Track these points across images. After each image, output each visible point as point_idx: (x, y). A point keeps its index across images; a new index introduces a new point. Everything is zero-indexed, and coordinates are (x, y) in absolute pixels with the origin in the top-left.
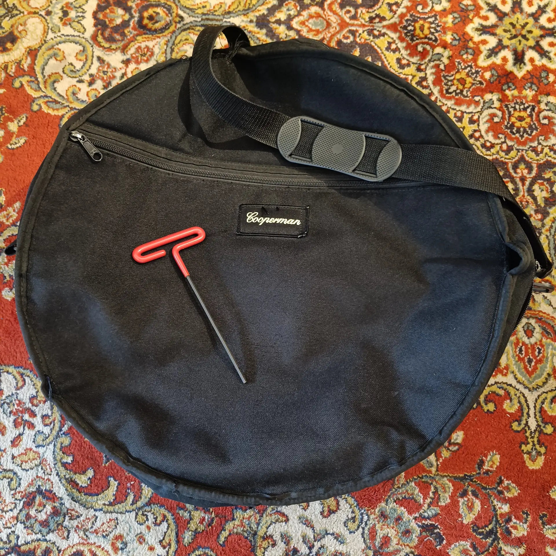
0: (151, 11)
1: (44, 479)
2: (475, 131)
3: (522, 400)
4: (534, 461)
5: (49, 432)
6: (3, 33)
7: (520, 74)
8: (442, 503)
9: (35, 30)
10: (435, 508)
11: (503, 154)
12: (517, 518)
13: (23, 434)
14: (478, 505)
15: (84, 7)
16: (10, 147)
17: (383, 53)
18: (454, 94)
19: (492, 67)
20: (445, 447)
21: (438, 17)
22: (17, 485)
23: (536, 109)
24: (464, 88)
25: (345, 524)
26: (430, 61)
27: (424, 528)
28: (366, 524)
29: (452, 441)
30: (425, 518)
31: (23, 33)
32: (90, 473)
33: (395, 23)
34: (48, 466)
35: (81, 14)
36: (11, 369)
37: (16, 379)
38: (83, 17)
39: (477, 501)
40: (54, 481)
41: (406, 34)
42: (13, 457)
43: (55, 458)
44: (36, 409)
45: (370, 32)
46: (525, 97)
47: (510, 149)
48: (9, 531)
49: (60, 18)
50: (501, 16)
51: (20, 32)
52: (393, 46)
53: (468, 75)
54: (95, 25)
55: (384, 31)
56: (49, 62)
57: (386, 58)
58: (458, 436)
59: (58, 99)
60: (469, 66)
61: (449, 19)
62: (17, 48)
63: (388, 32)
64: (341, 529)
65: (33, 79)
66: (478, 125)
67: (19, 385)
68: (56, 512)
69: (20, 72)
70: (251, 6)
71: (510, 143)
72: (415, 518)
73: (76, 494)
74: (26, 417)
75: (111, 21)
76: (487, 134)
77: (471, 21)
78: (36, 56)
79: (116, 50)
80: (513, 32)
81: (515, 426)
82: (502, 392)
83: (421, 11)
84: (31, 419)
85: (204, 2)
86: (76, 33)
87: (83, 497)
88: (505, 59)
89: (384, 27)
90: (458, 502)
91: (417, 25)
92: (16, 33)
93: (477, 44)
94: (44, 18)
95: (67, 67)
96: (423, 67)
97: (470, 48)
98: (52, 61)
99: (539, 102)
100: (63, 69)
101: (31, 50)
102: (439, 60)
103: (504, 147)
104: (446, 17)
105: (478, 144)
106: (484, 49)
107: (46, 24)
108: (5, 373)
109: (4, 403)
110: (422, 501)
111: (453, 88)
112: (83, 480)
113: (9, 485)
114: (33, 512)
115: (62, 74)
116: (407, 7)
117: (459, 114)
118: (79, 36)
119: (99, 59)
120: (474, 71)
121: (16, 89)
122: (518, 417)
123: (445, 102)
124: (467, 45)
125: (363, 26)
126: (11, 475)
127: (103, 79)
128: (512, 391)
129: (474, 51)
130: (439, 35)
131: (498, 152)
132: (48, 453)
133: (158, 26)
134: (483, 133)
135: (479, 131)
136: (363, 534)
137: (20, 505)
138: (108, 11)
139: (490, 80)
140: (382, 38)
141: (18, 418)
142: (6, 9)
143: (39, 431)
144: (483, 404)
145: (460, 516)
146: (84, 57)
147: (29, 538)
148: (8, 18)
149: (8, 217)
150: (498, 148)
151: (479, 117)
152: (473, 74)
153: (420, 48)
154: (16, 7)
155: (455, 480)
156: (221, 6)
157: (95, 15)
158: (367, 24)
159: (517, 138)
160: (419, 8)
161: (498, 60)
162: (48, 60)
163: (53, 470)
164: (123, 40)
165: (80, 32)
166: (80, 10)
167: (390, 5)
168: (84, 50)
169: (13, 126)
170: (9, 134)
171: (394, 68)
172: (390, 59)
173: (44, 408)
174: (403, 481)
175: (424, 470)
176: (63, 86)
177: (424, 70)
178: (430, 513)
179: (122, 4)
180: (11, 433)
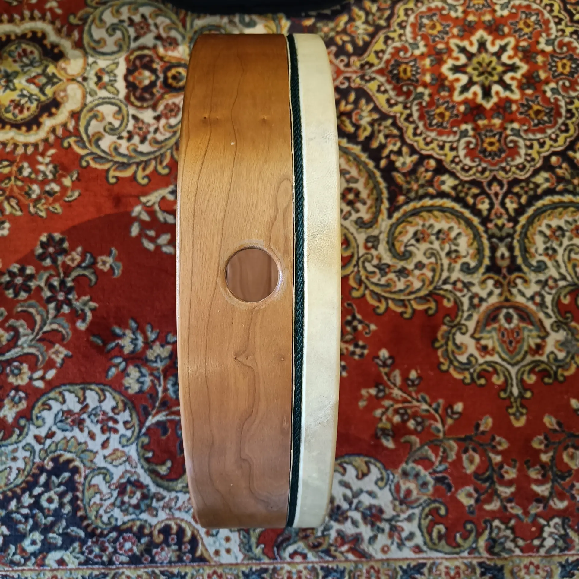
0: (173, 71)
1: (132, 472)
2: (455, 157)
3: (507, 373)
4: (517, 419)
5: (131, 434)
6: (47, 99)
7: (488, 105)
8: (450, 460)
9: (75, 95)
10: (445, 464)
11: (478, 175)
12: (509, 465)
13: (110, 438)
14: (477, 458)
15: (115, 72)
16: (67, 199)
17: (374, 95)
18: (436, 127)
19: (465, 102)
20: (449, 416)
21: (418, 61)
22: (111, 478)
23: (504, 135)
24: (444, 121)
25: (376, 483)
26: (414, 99)
27: (437, 480)
28: (392, 481)
29: (454, 411)
30: (438, 472)
31: (65, 98)
32: (169, 464)
33: (383, 68)
34: (134, 461)
35: (113, 79)
36: (93, 387)
37: (98, 394)
38: (115, 81)
39: (477, 455)
40: (140, 473)
41: (392, 77)
42: (105, 457)
43: (138, 454)
44: (118, 417)
45: (362, 77)
46: (494, 125)
47: (484, 170)
48: (109, 515)
49: (95, 83)
50: (470, 56)
51: (62, 98)
52: (382, 89)
53: (446, 109)
54: (127, 87)
55: (374, 75)
56: (91, 123)
57: (377, 99)
58: (459, 407)
59: (103, 155)
60: (446, 102)
61: (427, 62)
62: (62, 113)
63: (377, 77)
64: (374, 488)
65: (79, 139)
66: (457, 152)
67: (101, 399)
68: (144, 497)
69: (67, 134)
71: (484, 165)
72: (430, 474)
73: (160, 481)
74: (111, 424)
75: (140, 82)
76: (465, 158)
77: (445, 62)
78: (79, 118)
79: (147, 108)
80: (481, 69)
81: (503, 395)
82: (490, 369)
83: (403, 56)
84: (115, 426)
86: (111, 96)
87: (166, 483)
88: (475, 94)
89: (374, 72)
90: (462, 457)
91: (401, 69)
92: (59, 99)
93: (452, 82)
94: (82, 84)
95: (107, 126)
96: (409, 105)
97: (446, 86)
98: (94, 122)
99: (505, 129)
100: (104, 128)
101: (74, 113)
102: (421, 98)
103: (480, 168)
104: (424, 60)
105: (459, 167)
106: (458, 86)
107: (84, 89)
108: (89, 391)
109: (91, 415)
110: (434, 459)
111: (435, 122)
112: (163, 470)
113: (104, 479)
114: (126, 499)
115: (103, 132)
116: (391, 54)
117: (441, 143)
118: (114, 98)
119: (135, 117)
120: (450, 106)
121: (65, 148)
122: (505, 387)
123: (429, 134)
124: (443, 84)
125: (355, 72)
126: (105, 471)
127: (139, 135)
128: (498, 367)
129: (449, 88)
130: (420, 77)
131: (474, 174)
132: (132, 451)
133: (180, 84)
134: (462, 158)
135: (459, 157)
136: (390, 490)
137: (115, 494)
138: (136, 74)
139: (464, 112)
140: (372, 82)
141: (104, 426)
142: (47, 78)
143: (122, 435)
144: (476, 380)
145: (464, 468)
146: (121, 116)
147: (126, 518)
148: (49, 86)
149: (73, 260)
150: (474, 170)
151: (458, 145)
153: (405, 89)
154: (55, 76)
155: (458, 440)
157: (126, 78)
158: (359, 71)
159: (489, 161)
160: (402, 54)
161: (469, 95)
162: (90, 121)
163: (138, 464)
164: (152, 99)
165: (114, 94)
166: (112, 75)
167: (377, 53)
168: (120, 111)
169: (67, 182)
170: (64, 189)
171: (385, 107)
172: (381, 100)
173: (125, 416)
174: (418, 445)
175: (433, 435)
176: (106, 143)
177: (410, 108)
178: (441, 468)
179: (148, 66)
180: (100, 438)
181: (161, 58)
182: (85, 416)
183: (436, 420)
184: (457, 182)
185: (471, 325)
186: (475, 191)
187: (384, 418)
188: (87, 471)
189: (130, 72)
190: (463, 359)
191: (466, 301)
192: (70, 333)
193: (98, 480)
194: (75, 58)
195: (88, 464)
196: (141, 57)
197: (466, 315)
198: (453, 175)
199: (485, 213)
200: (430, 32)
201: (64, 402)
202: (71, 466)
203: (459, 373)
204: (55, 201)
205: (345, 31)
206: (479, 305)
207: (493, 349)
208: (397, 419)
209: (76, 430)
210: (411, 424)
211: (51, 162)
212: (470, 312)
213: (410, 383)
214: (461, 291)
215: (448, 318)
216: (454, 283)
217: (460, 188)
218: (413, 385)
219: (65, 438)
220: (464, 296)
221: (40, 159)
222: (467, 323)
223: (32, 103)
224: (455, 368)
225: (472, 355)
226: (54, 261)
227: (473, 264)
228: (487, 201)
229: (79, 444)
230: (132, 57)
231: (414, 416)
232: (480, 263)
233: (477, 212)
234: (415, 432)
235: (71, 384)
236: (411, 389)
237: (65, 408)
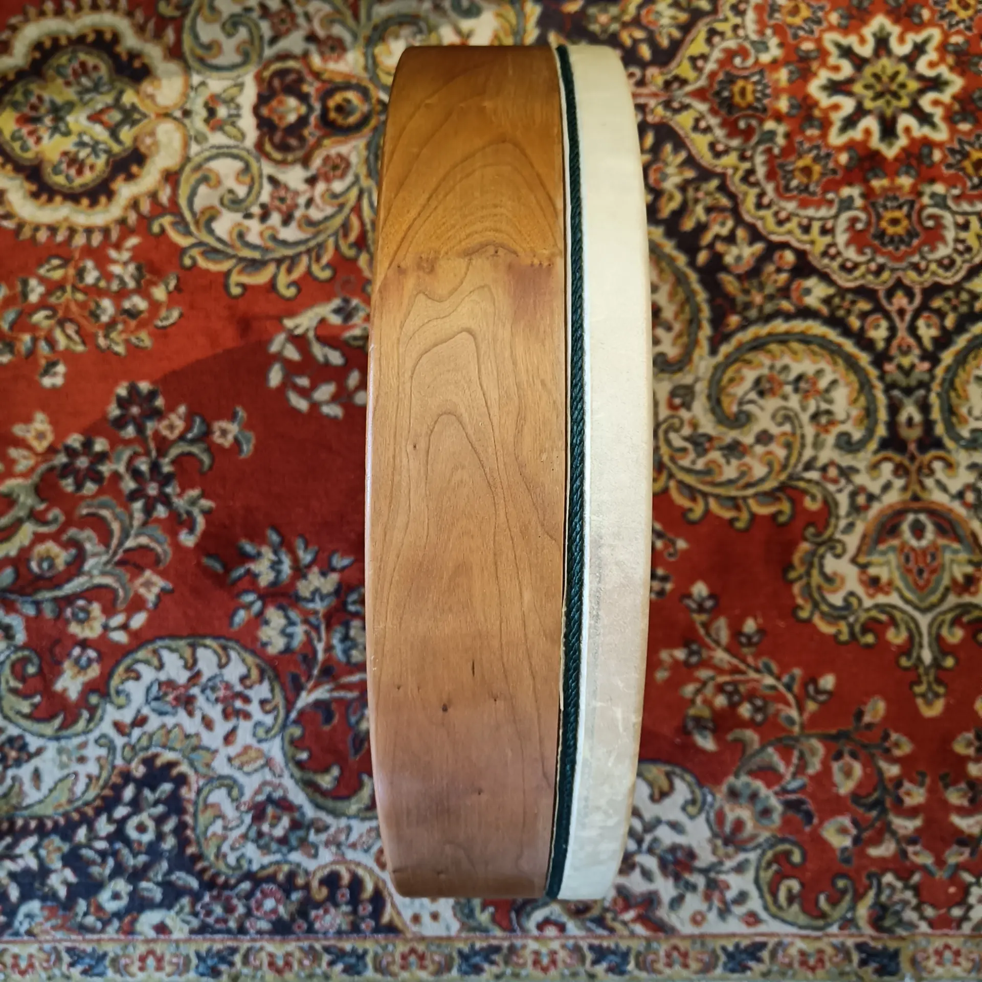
0: (338, 98)
2: (830, 246)
3: (912, 625)
4: (929, 703)
5: (273, 721)
6: (124, 150)
7: (891, 152)
8: (811, 771)
9: (170, 142)
10: (802, 778)
11: (870, 277)
12: (912, 781)
13: (237, 727)
14: (858, 769)
15: (237, 100)
16: (160, 324)
17: (687, 136)
18: (796, 192)
19: (850, 146)
20: (811, 697)
21: (766, 73)
23: (917, 206)
24: (810, 181)
25: (684, 809)
26: (759, 143)
27: (788, 805)
28: (712, 806)
29: (820, 688)
30: (789, 792)
31: (153, 148)
32: (335, 771)
33: (703, 87)
34: (278, 766)
35: (234, 112)
36: (208, 642)
37: (217, 654)
38: (239, 116)
39: (857, 764)
40: (288, 785)
41: (720, 104)
42: (230, 760)
43: (285, 754)
44: (250, 693)
45: (667, 105)
46: (900, 188)
47: (881, 269)
48: (238, 853)
49: (204, 120)
50: (859, 63)
51: (148, 147)
52: (703, 124)
53: (814, 161)
54: (259, 126)
55: (687, 101)
56: (199, 190)
57: (692, 144)
58: (828, 682)
59: (219, 246)
60: (815, 147)
61: (783, 75)
62: (148, 173)
63: (694, 103)
64: (679, 816)
65: (178, 219)
66: (834, 237)
67: (223, 662)
68: (296, 825)
69: (158, 209)
71: (881, 260)
72: (776, 794)
73: (320, 800)
74: (238, 704)
75: (281, 118)
76: (846, 249)
77: (815, 75)
78: (178, 182)
79: (294, 162)
80: (879, 87)
81: (904, 662)
82: (883, 617)
83: (740, 65)
84: (245, 707)
86: (231, 142)
87: (330, 803)
88: (868, 132)
89: (687, 94)
90: (832, 767)
91: (736, 88)
92: (143, 149)
93: (826, 111)
94: (181, 122)
95: (226, 196)
96: (748, 153)
97: (816, 119)
98: (203, 189)
99: (920, 194)
100: (221, 199)
101: (169, 174)
102: (771, 140)
103: (873, 266)
104: (777, 71)
105: (835, 265)
106: (837, 118)
107: (186, 132)
108: (201, 648)
109: (206, 688)
110: (783, 770)
111: (794, 183)
112: (326, 781)
113: (229, 795)
114: (265, 828)
115: (219, 207)
116: (718, 61)
117: (805, 222)
118: (237, 146)
119: (273, 180)
120: (823, 154)
121: (156, 235)
122: (909, 648)
123: (785, 205)
124: (811, 115)
125: (655, 95)
126: (230, 782)
127: (279, 210)
128: (898, 615)
129: (821, 122)
130: (769, 102)
131: (863, 276)
132: (275, 749)
133: (352, 120)
134: (841, 248)
135: (836, 245)
136: (708, 821)
137: (248, 819)
138: (274, 102)
139: (847, 166)
140: (685, 112)
141: (227, 707)
142: (123, 113)
143: (258, 722)
144: (859, 636)
145: (835, 785)
146: (249, 178)
147: (267, 860)
148: (127, 127)
149: (171, 427)
150: (863, 269)
151: (834, 224)
152: (822, 158)
153: (742, 124)
154: (137, 108)
155: (825, 739)
157: (256, 110)
158: (660, 92)
159: (890, 253)
160: (738, 61)
161: (857, 134)
162: (197, 187)
163: (285, 771)
164: (301, 147)
165: (237, 139)
166: (232, 105)
167: (693, 60)
168: (247, 169)
169: (159, 293)
170: (155, 306)
171: (706, 158)
172: (700, 144)
173: (262, 691)
174: (756, 746)
175: (783, 729)
176: (224, 225)
177: (751, 159)
178: (794, 785)
179: (294, 89)
180: (222, 727)
181: (317, 75)
182: (195, 691)
183: (787, 704)
184: (831, 291)
185: (852, 541)
186: (864, 305)
187: (699, 700)
188: (201, 782)
189: (263, 100)
190: (837, 599)
191: (843, 500)
192: (170, 551)
193: (219, 796)
194: (170, 75)
195: (203, 770)
196: (282, 74)
197: (843, 523)
198: (825, 277)
199: (881, 345)
200: (790, 20)
201: (161, 667)
202: (175, 772)
203: (830, 623)
204: (140, 327)
205: (636, 22)
206: (867, 508)
207: (890, 583)
208: (721, 701)
209: (182, 715)
210: (745, 710)
211: (132, 259)
212: (850, 519)
213: (743, 640)
214: (835, 481)
215: (811, 530)
216: (824, 469)
217: (837, 301)
218: (750, 644)
219: (163, 726)
220: (840, 491)
221: (113, 254)
222: (846, 538)
223: (97, 156)
224: (823, 615)
225: (852, 594)
226: (140, 429)
227: (857, 435)
228: (884, 324)
229: (188, 737)
230: (267, 74)
231: (750, 697)
232: (870, 432)
233: (866, 344)
234: (751, 724)
235: (174, 636)
236: (745, 650)
237: (163, 676)
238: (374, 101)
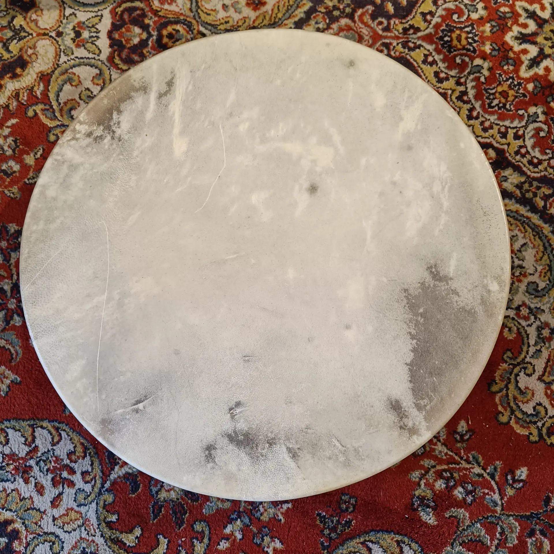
0: (170, 29)
1: (88, 540)
2: (521, 147)
5: (91, 489)
6: (12, 57)
8: (510, 545)
9: (46, 53)
10: (503, 550)
11: (551, 171)
13: (62, 493)
14: (547, 545)
15: (97, 26)
16: (27, 181)
17: (419, 66)
18: (496, 108)
19: (535, 78)
20: (510, 485)
21: (475, 26)
22: (60, 549)
24: (507, 101)
26: (469, 73)
29: (516, 478)
31: (34, 57)
32: (138, 532)
33: (431, 33)
34: (91, 527)
35: (94, 35)
36: (45, 424)
37: (51, 434)
38: (98, 37)
39: (546, 540)
40: (99, 543)
41: (442, 45)
42: (54, 519)
43: (98, 518)
44: (75, 466)
45: (405, 45)
49: (72, 39)
51: (30, 56)
52: (430, 59)
53: (510, 87)
54: (111, 46)
55: (419, 42)
56: (64, 88)
57: (423, 72)
58: (523, 473)
60: (510, 78)
61: (487, 28)
62: (28, 74)
63: (424, 44)
65: (47, 107)
66: (524, 141)
67: (55, 441)
69: (33, 100)
70: (277, 20)
74: (65, 474)
75: (128, 40)
76: (533, 150)
77: (510, 29)
78: (49, 81)
83: (457, 20)
84: (70, 477)
85: (227, 17)
86: (91, 56)
88: (547, 69)
89: (419, 38)
90: (526, 543)
91: (454, 36)
92: (25, 57)
93: (517, 54)
94: (55, 40)
95: (84, 92)
96: (463, 80)
97: (511, 59)
98: (67, 87)
100: (80, 95)
101: (43, 75)
102: (479, 72)
104: (483, 25)
105: (525, 160)
106: (526, 59)
107: (57, 46)
108: (39, 429)
109: (40, 461)
110: (489, 542)
111: (496, 102)
112: (130, 539)
113: (51, 549)
115: (78, 100)
116: (441, 16)
117: (503, 129)
118: (94, 58)
120: (516, 83)
121: (30, 118)
123: (488, 117)
124: (507, 56)
125: (397, 38)
126: (53, 539)
129: (514, 61)
130: (478, 46)
131: (546, 169)
132: (91, 512)
133: (179, 43)
134: (529, 149)
135: (525, 146)
138: (124, 30)
139: (533, 92)
140: (417, 50)
141: (56, 476)
142: (13, 31)
143: (79, 489)
144: (546, 437)
146: (102, 81)
148: (15, 41)
150: (545, 164)
151: (524, 132)
152: (515, 86)
153: (458, 60)
154: (23, 28)
155: (521, 519)
156: (245, 21)
157: (110, 35)
158: (401, 36)
160: (455, 17)
161: (540, 71)
162: (63, 85)
163: (97, 531)
165: (95, 54)
166: (93, 30)
167: (424, 15)
168: (101, 74)
169: (29, 160)
170: (25, 168)
171: (432, 82)
172: (428, 73)
173: (84, 465)
174: (467, 523)
175: (489, 510)
177: (465, 84)
179: (139, 22)
180: (50, 492)
181: (155, 13)
182: (32, 462)
183: (492, 489)
184: (523, 179)
185: (540, 364)
186: (546, 190)
187: (422, 483)
188: (30, 537)
189: (114, 28)
190: (528, 408)
191: (532, 332)
192: (20, 351)
193: (43, 550)
194: (50, 8)
195: (32, 527)
196: (130, 10)
197: (532, 350)
198: (517, 169)
201: (7, 442)
202: (10, 528)
203: (522, 426)
204: (12, 183)
206: (550, 339)
208: (440, 485)
209: (20, 483)
210: (459, 493)
211: (11, 134)
212: (538, 347)
213: (458, 438)
214: (526, 318)
215: (509, 354)
216: (518, 308)
217: (526, 186)
218: (462, 440)
219: (5, 490)
220: (530, 325)
222: (534, 361)
224: (518, 420)
225: (540, 404)
226: (7, 259)
227: (542, 285)
229: (23, 499)
230: (119, 10)
231: (463, 482)
234: (462, 504)
235: (17, 419)
236: (459, 445)
237: (7, 451)
238: (195, 32)
